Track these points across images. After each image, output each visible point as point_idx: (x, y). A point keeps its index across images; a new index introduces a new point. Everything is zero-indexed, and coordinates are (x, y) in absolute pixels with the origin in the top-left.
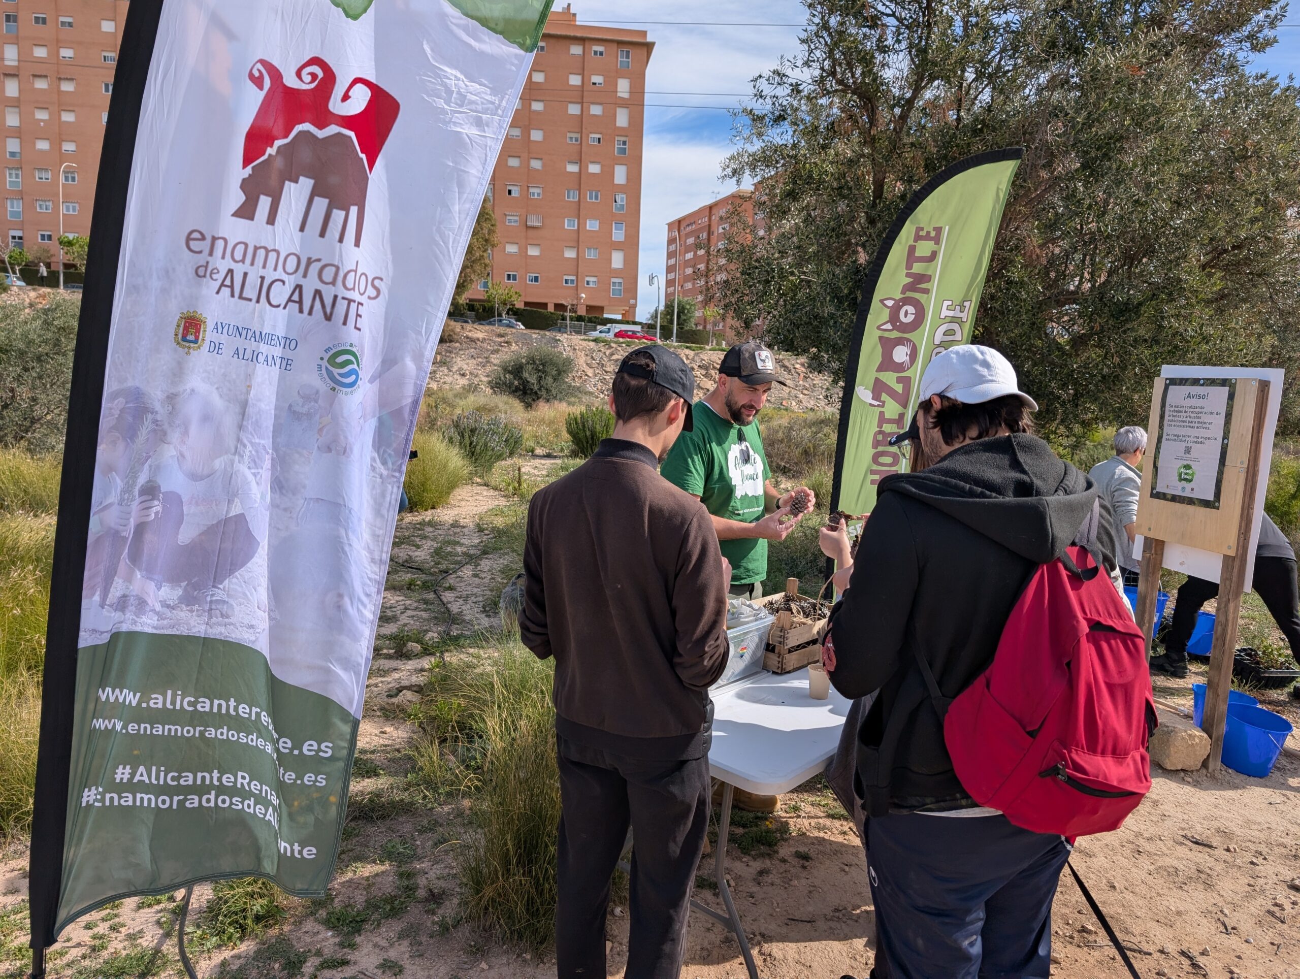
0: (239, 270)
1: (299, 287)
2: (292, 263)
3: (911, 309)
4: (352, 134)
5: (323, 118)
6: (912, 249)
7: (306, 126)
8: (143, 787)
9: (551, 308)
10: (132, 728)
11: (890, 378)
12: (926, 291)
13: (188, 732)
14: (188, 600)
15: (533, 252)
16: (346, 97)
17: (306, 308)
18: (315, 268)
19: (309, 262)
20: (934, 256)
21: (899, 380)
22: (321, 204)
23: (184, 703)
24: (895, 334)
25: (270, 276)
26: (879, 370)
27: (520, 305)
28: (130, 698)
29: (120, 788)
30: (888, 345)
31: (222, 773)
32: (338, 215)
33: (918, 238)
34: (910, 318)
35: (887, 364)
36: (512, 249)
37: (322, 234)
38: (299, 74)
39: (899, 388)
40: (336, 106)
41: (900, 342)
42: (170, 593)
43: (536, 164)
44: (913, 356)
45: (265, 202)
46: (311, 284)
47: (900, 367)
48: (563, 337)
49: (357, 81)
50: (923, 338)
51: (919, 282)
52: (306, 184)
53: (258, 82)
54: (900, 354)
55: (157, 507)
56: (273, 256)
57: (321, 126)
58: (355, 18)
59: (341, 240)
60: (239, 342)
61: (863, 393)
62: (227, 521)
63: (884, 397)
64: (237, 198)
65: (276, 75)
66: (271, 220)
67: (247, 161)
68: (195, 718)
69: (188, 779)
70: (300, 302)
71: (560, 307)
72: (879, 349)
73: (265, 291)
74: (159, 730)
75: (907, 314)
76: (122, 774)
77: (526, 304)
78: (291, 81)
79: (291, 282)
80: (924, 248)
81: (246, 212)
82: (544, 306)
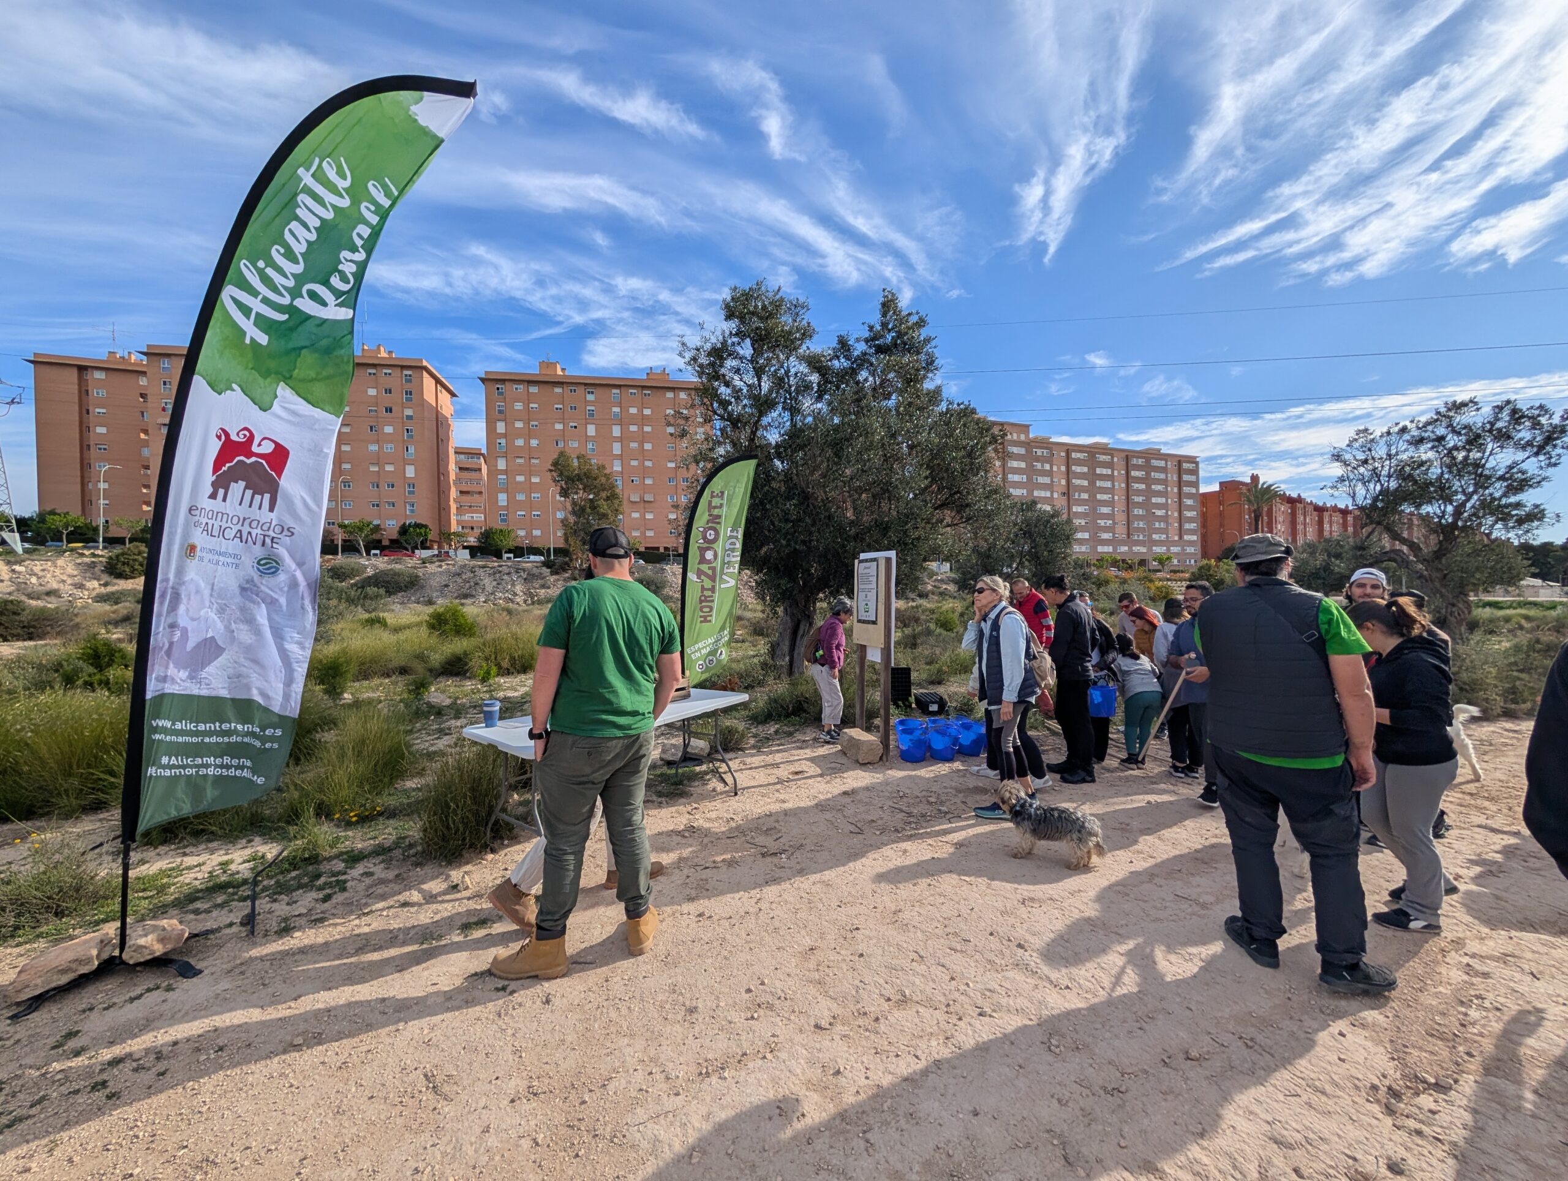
0: (210, 522)
1: (240, 531)
2: (235, 520)
3: (712, 532)
4: (264, 462)
5: (250, 454)
6: (710, 502)
7: (242, 458)
8: (174, 767)
9: (662, 550)
10: (168, 738)
11: (704, 567)
12: (719, 523)
13: (194, 740)
14: (191, 677)
15: (649, 516)
16: (259, 445)
17: (244, 539)
18: (248, 521)
19: (244, 519)
20: (721, 506)
21: (709, 568)
22: (249, 493)
23: (192, 726)
24: (706, 545)
25: (224, 526)
26: (699, 563)
27: (642, 549)
28: (168, 724)
29: (164, 767)
30: (702, 551)
31: (215, 758)
32: (258, 497)
33: (712, 497)
34: (712, 537)
35: (703, 560)
36: (636, 515)
37: (250, 506)
38: (238, 434)
39: (710, 572)
40: (255, 449)
41: (708, 549)
42: (183, 674)
43: (648, 464)
44: (715, 556)
45: (221, 492)
46: (246, 530)
47: (709, 562)
48: (668, 567)
49: (265, 438)
50: (719, 546)
51: (715, 519)
52: (242, 484)
53: (219, 437)
54: (709, 555)
55: (178, 634)
56: (225, 516)
57: (248, 458)
58: (265, 411)
59: (260, 508)
60: (210, 556)
61: (692, 576)
62: (206, 639)
63: (703, 577)
64: (210, 490)
65: (227, 434)
66: (224, 500)
67: (214, 474)
68: (196, 734)
69: (199, 761)
70: (241, 538)
71: (666, 549)
72: (698, 553)
73: (222, 531)
74: (180, 739)
75: (711, 535)
76: (165, 760)
77: (646, 548)
78: (234, 437)
79: (235, 529)
80: (716, 502)
81: (213, 496)
82: (658, 549)
